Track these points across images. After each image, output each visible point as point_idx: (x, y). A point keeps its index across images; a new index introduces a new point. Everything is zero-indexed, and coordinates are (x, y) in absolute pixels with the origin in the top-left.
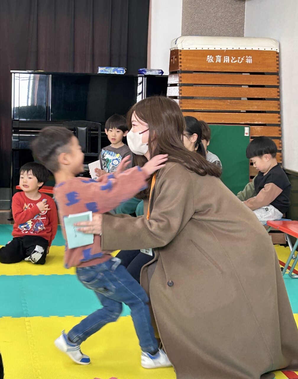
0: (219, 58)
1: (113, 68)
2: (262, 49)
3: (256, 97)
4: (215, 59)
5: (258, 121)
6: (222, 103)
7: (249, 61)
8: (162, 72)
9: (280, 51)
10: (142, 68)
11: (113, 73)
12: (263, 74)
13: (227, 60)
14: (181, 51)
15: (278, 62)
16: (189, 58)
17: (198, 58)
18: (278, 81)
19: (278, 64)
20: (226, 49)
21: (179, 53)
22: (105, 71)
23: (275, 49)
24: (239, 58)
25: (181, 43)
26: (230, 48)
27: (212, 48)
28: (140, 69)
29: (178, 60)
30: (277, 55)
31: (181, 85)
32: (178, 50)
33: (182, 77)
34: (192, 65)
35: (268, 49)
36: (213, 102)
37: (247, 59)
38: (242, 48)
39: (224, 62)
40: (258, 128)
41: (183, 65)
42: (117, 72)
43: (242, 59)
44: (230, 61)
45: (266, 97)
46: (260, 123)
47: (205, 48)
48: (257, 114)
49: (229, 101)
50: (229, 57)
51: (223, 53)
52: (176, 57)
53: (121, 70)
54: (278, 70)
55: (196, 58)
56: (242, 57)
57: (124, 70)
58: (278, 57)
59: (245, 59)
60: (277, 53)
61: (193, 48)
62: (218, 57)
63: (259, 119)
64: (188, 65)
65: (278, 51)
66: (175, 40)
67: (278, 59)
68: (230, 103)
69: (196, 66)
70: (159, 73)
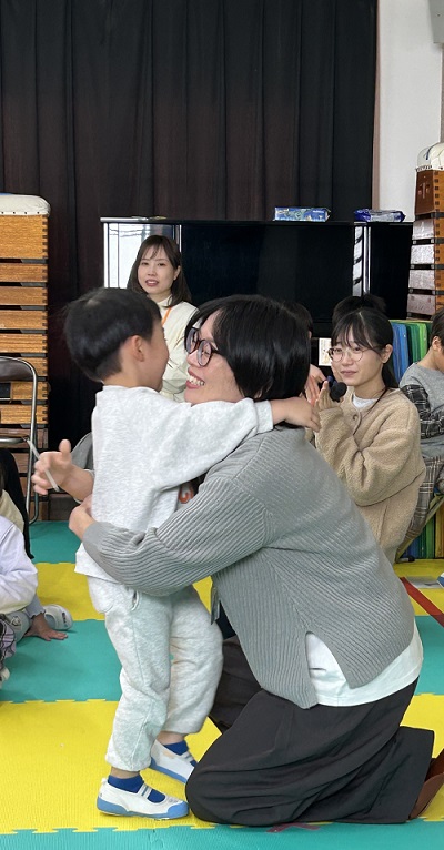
1: (303, 210)
8: (403, 216)
10: (361, 209)
11: (304, 220)
14: (437, 172)
21: (434, 178)
22: (289, 216)
25: (438, 157)
28: (359, 212)
29: (432, 191)
31: (438, 242)
32: (432, 171)
33: (440, 225)
41: (442, 202)
42: (312, 217)
52: (428, 186)
53: (320, 214)
57: (327, 214)
66: (426, 151)
70: (395, 218)
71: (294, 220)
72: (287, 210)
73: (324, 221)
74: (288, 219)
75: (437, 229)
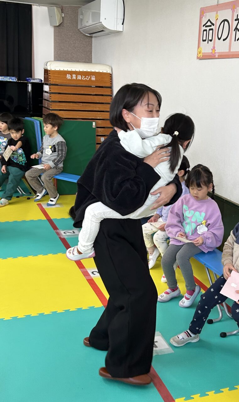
0: (74, 77)
1: (9, 77)
2: (101, 71)
3: (98, 102)
4: (72, 77)
5: (100, 117)
6: (77, 106)
7: (93, 79)
8: (41, 81)
9: (112, 73)
10: (28, 77)
11: (9, 81)
12: (102, 87)
13: (79, 77)
14: (50, 71)
15: (111, 80)
16: (55, 75)
17: (62, 76)
18: (111, 92)
19: (111, 81)
20: (78, 70)
21: (49, 72)
22: (4, 79)
23: (109, 71)
24: (87, 77)
25: (50, 65)
26: (81, 70)
27: (70, 70)
28: (27, 78)
29: (48, 77)
30: (111, 76)
31: (50, 93)
32: (48, 70)
33: (51, 88)
34: (57, 80)
35: (105, 71)
36: (71, 104)
37: (92, 78)
38: (89, 70)
39: (78, 79)
40: (100, 122)
41: (52, 81)
42: (12, 80)
43: (89, 77)
44: (82, 79)
45: (104, 102)
46: (101, 118)
47: (66, 69)
48: (99, 113)
49: (81, 104)
50: (80, 76)
51: (77, 73)
52: (47, 75)
53: (14, 79)
54: (111, 85)
55: (59, 76)
56: (89, 76)
57: (16, 79)
58: (111, 77)
59: (91, 77)
60: (110, 74)
61: (57, 69)
62: (74, 75)
63: (100, 116)
64: (55, 80)
65: (111, 73)
66: (46, 63)
67: (111, 78)
68: (82, 105)
69: (60, 81)
70: (39, 81)
71: (5, 80)
72: (3, 77)
73: (16, 81)
74: (3, 80)
75: (50, 89)
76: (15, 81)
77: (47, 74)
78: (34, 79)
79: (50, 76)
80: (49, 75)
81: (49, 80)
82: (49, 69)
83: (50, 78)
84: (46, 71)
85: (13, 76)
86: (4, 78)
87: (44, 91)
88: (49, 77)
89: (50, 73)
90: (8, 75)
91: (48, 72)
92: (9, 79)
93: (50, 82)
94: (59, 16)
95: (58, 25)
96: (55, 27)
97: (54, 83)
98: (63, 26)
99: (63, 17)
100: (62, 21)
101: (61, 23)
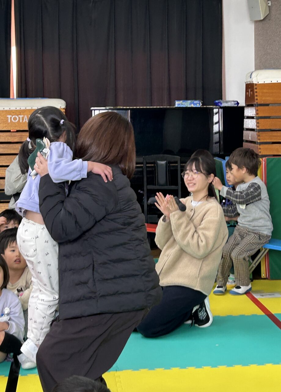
1: (189, 102)
8: (238, 103)
10: (218, 100)
11: (190, 106)
14: (256, 84)
16: (265, 91)
17: (274, 91)
21: (255, 87)
22: (182, 104)
28: (216, 101)
31: (258, 118)
32: (253, 84)
33: (259, 110)
34: (268, 98)
41: (259, 99)
42: (194, 105)
53: (198, 103)
55: (271, 91)
57: (201, 103)
61: (268, 81)
64: (263, 98)
66: (250, 74)
69: (271, 99)
70: (234, 104)
71: (185, 106)
72: (181, 102)
73: (200, 106)
74: (182, 106)
75: (258, 112)
76: (198, 106)
77: (252, 91)
78: (227, 102)
79: (256, 92)
80: (255, 90)
81: (256, 98)
82: (255, 82)
83: (257, 96)
84: (250, 87)
85: (196, 99)
86: (184, 103)
87: (245, 117)
88: (255, 94)
89: (256, 89)
90: (187, 99)
91: (253, 87)
92: (191, 104)
93: (256, 101)
94: (265, 5)
95: (262, 19)
96: (256, 22)
97: (262, 102)
98: (270, 20)
99: (269, 6)
100: (268, 13)
101: (267, 15)
